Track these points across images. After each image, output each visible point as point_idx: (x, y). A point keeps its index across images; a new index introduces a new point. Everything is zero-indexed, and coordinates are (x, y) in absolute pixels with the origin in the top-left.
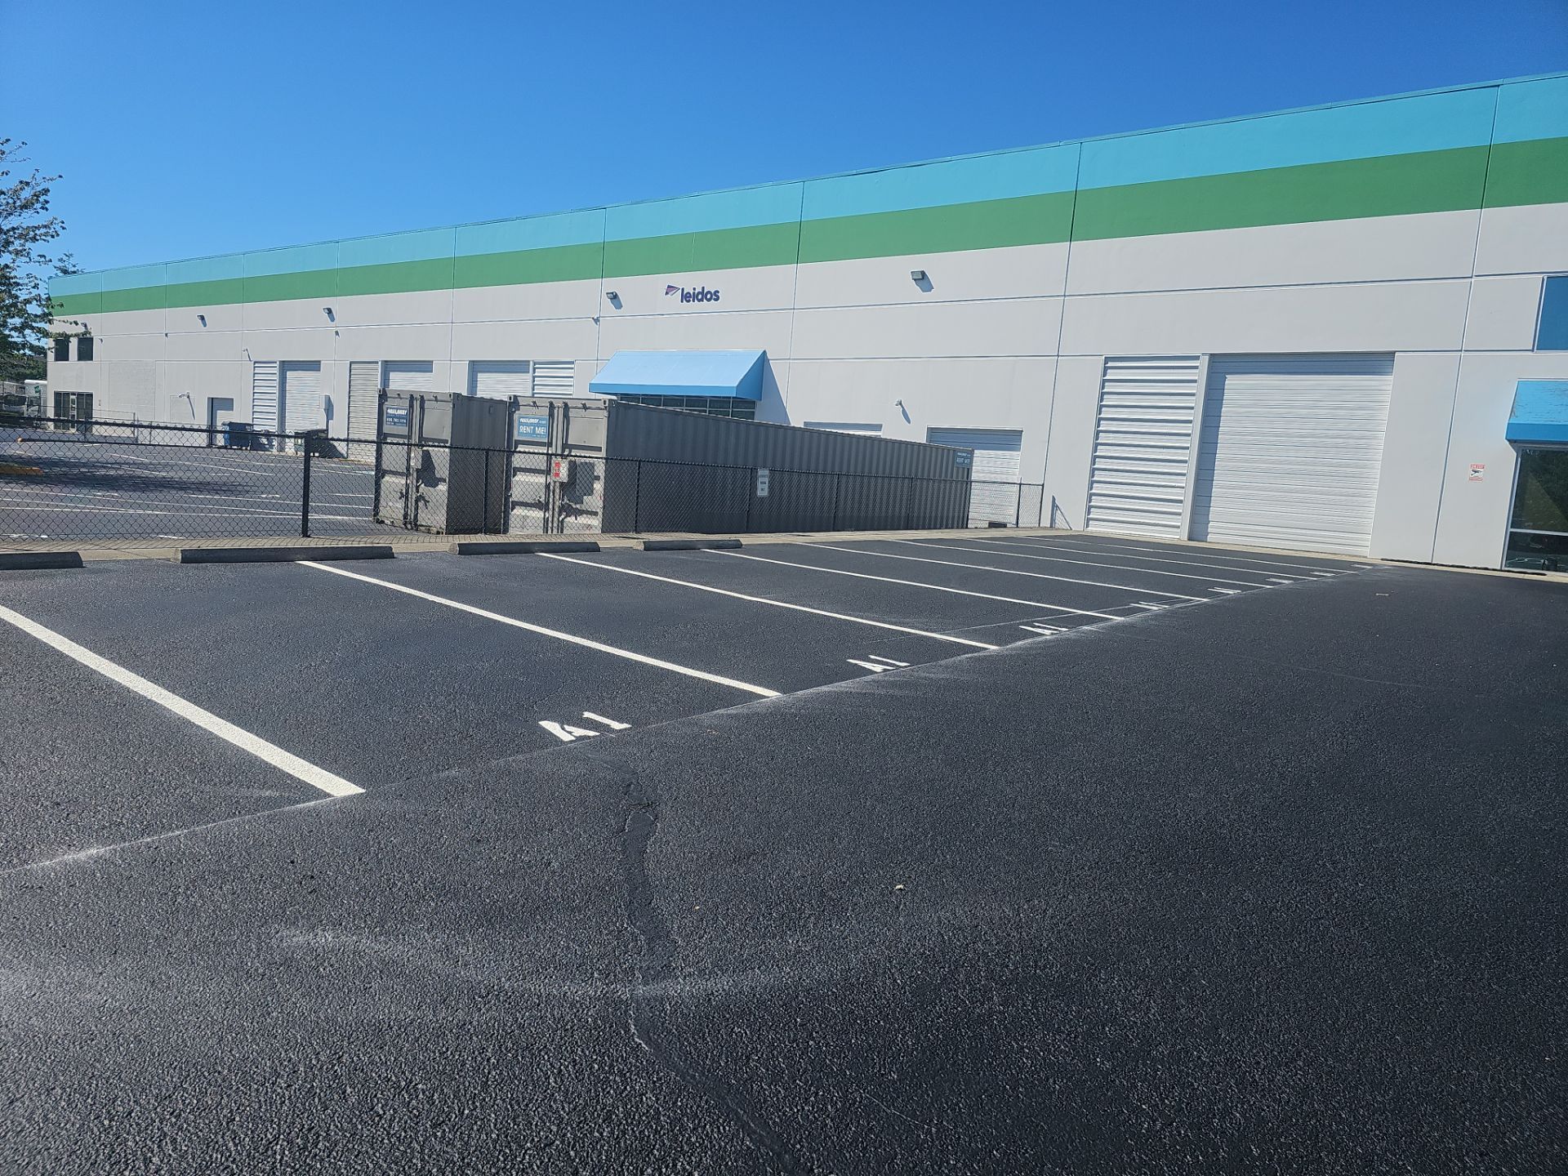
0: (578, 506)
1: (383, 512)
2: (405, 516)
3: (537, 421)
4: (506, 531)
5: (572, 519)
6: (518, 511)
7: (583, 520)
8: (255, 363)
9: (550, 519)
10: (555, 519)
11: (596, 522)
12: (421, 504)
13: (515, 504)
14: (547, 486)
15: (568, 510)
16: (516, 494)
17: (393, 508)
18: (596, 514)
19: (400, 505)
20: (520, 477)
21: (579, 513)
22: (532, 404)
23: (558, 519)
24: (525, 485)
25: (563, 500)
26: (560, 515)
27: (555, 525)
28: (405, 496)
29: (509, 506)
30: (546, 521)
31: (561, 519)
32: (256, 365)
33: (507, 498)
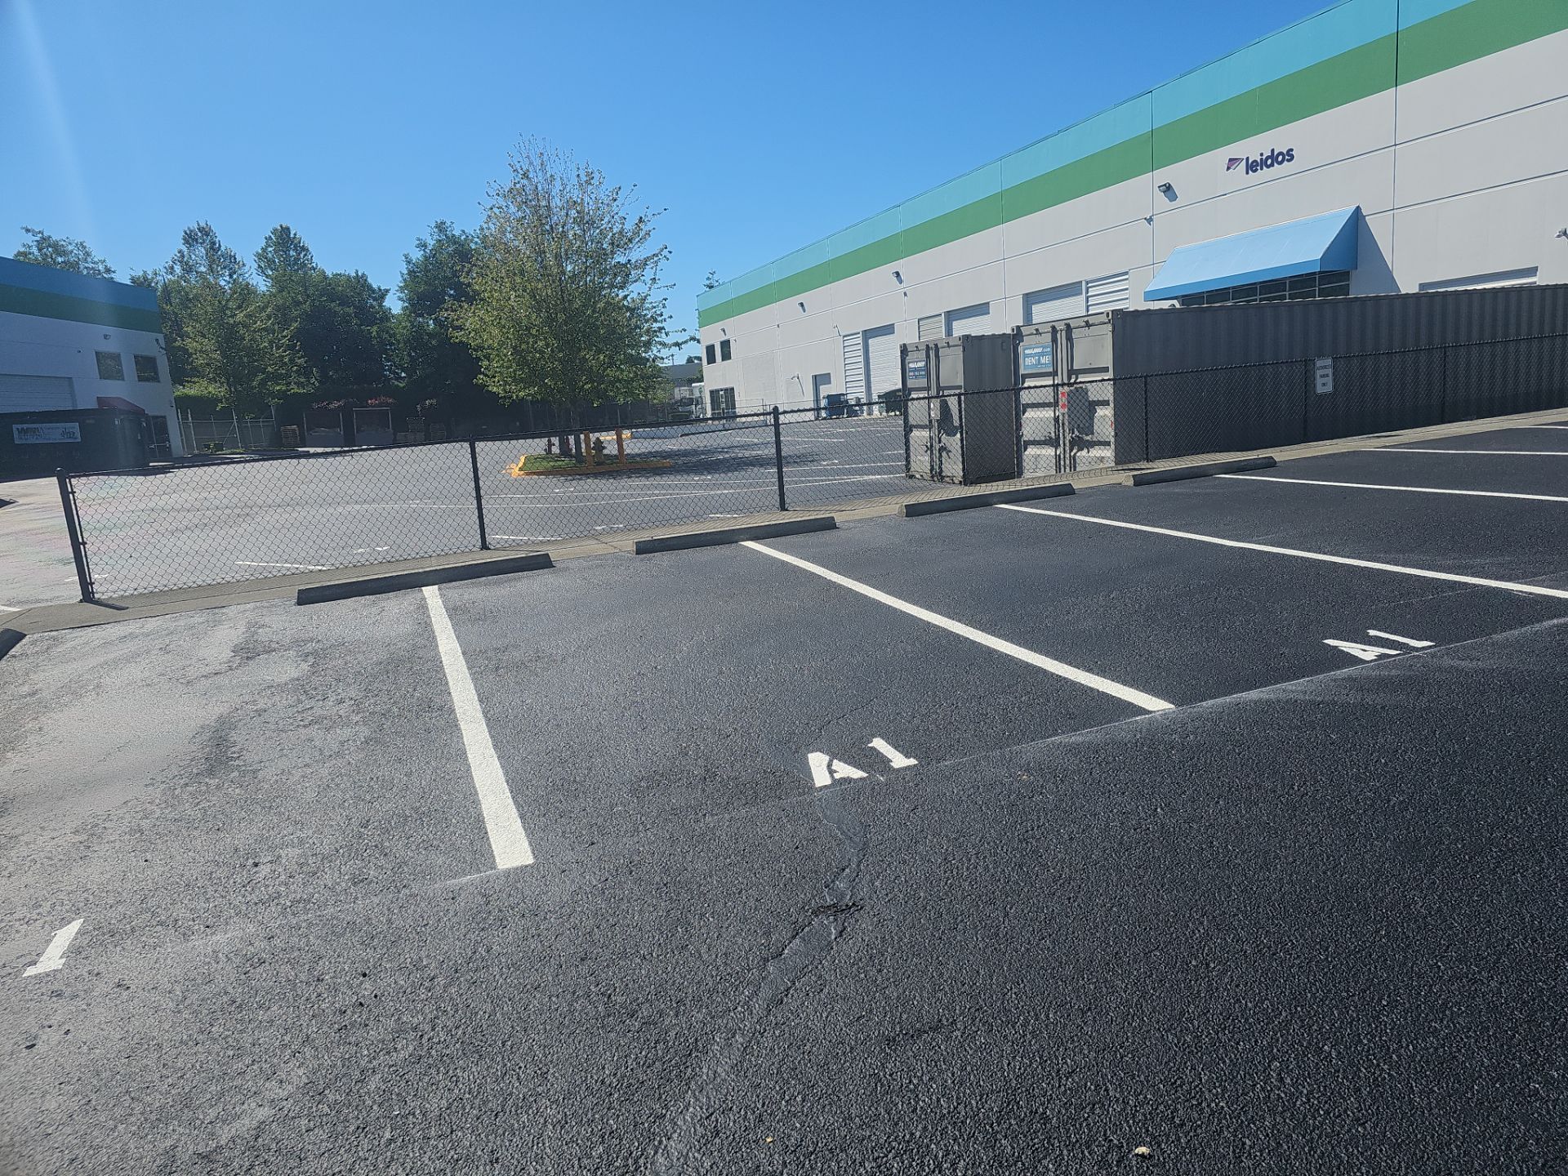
0: (1088, 438)
1: (914, 466)
2: (932, 469)
3: (1040, 350)
4: (1020, 474)
5: (1084, 453)
6: (1031, 451)
7: (1096, 452)
8: (844, 336)
9: (1062, 456)
10: (1068, 456)
11: (1108, 453)
12: (944, 454)
13: (1028, 443)
14: (1056, 419)
15: (1079, 443)
16: (1027, 433)
17: (921, 462)
18: (1108, 444)
19: (927, 458)
20: (1030, 414)
21: (1091, 445)
22: (1035, 332)
23: (1070, 455)
24: (1036, 421)
25: (1073, 433)
26: (1071, 450)
27: (1068, 462)
28: (930, 448)
29: (1021, 445)
30: (1057, 457)
31: (1072, 454)
32: (845, 339)
33: (1019, 437)
